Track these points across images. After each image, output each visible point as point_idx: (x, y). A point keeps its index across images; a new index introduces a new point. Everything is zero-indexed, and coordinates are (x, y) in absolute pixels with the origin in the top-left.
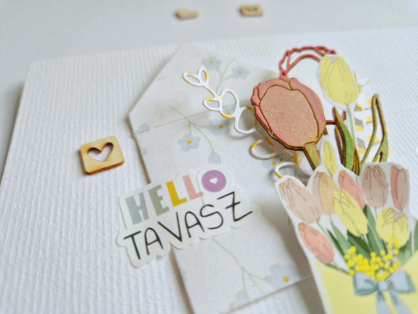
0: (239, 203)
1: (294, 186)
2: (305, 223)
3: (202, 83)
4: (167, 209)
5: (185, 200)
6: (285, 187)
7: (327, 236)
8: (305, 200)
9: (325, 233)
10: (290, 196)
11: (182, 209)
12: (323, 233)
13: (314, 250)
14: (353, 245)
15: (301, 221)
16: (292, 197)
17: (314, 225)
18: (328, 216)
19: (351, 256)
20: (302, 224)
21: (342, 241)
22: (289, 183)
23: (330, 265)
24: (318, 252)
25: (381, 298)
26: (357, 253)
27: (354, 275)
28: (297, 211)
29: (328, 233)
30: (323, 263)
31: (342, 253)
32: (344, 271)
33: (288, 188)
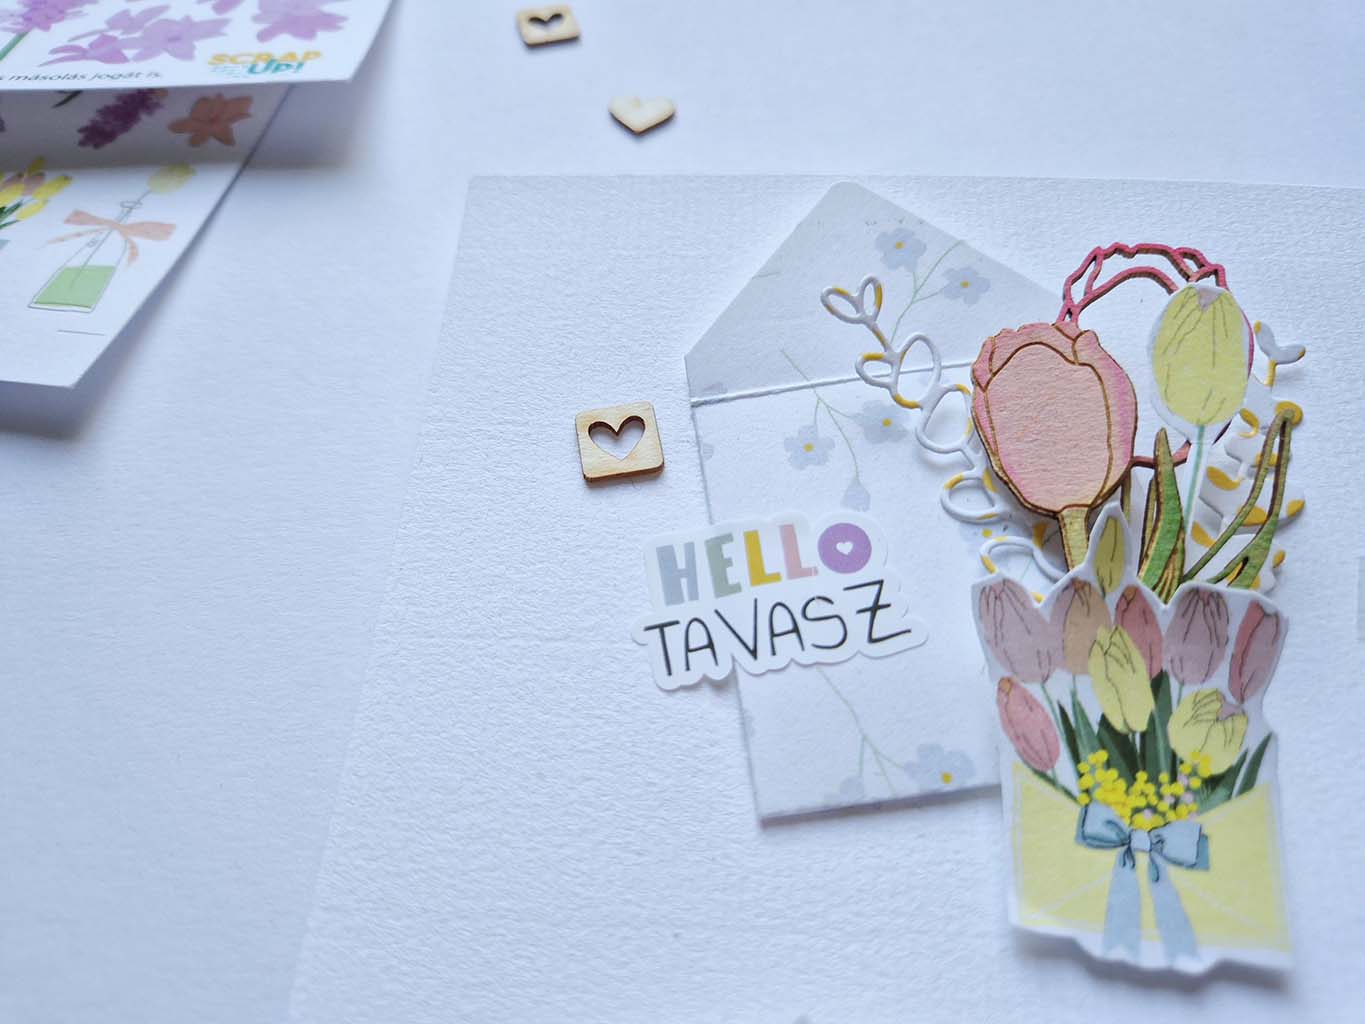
1: (1013, 599)
2: (1015, 679)
6: (992, 596)
7: (1055, 716)
8: (1029, 632)
9: (1053, 711)
10: (999, 616)
11: (768, 594)
12: (1048, 709)
13: (1018, 738)
14: (1104, 747)
15: (1007, 674)
16: (1002, 621)
17: (1034, 689)
18: (1071, 677)
19: (1093, 769)
20: (1009, 680)
21: (1083, 733)
22: (1003, 590)
23: (1042, 775)
24: (1024, 744)
25: (1129, 864)
26: (1108, 765)
27: (1087, 806)
28: (1005, 652)
29: (1058, 711)
30: (1029, 766)
31: (1076, 758)
32: (1068, 793)
33: (1000, 599)
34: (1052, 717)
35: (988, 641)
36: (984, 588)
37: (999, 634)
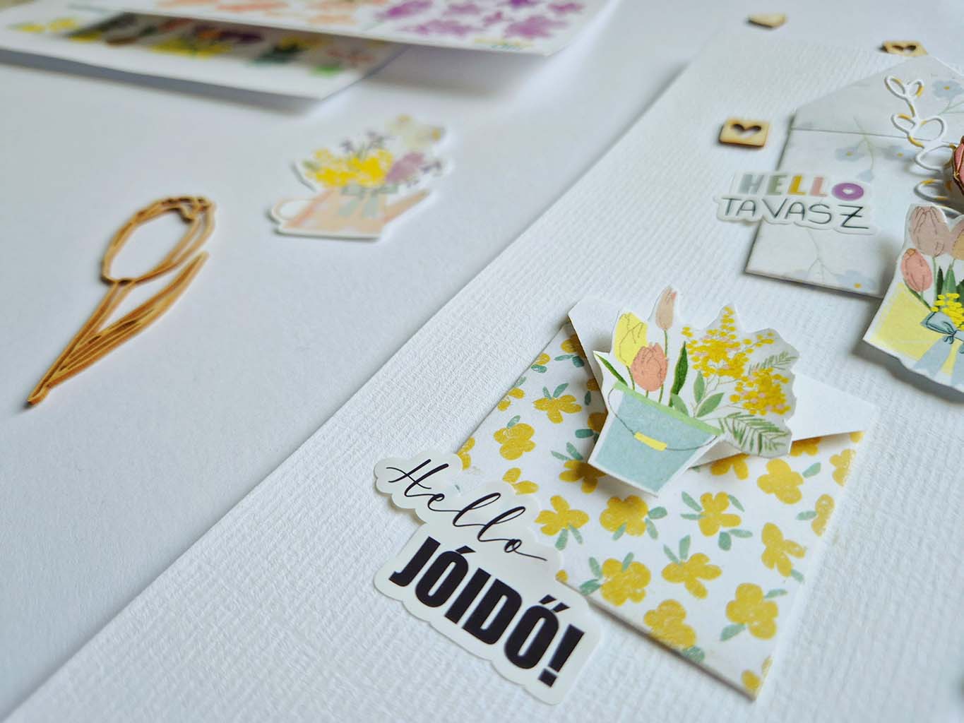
0: (860, 216)
1: (934, 216)
2: (918, 251)
3: (908, 95)
4: (780, 193)
5: (803, 193)
6: (922, 211)
7: (935, 273)
8: (936, 233)
9: (935, 269)
10: (921, 221)
11: (794, 198)
12: (932, 267)
13: (907, 274)
14: (958, 293)
15: (914, 247)
16: (922, 224)
17: (928, 259)
18: (953, 259)
19: (948, 299)
20: (915, 250)
21: (948, 284)
22: (929, 211)
23: (915, 293)
24: (910, 278)
25: (949, 341)
26: (958, 300)
27: (935, 312)
28: (918, 238)
29: (937, 271)
30: (908, 286)
31: (939, 291)
32: (927, 304)
33: (926, 215)
34: (932, 271)
35: (910, 231)
36: (918, 207)
37: (918, 229)
